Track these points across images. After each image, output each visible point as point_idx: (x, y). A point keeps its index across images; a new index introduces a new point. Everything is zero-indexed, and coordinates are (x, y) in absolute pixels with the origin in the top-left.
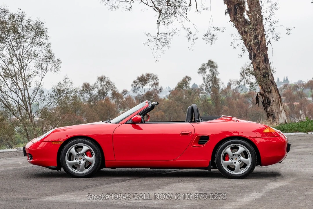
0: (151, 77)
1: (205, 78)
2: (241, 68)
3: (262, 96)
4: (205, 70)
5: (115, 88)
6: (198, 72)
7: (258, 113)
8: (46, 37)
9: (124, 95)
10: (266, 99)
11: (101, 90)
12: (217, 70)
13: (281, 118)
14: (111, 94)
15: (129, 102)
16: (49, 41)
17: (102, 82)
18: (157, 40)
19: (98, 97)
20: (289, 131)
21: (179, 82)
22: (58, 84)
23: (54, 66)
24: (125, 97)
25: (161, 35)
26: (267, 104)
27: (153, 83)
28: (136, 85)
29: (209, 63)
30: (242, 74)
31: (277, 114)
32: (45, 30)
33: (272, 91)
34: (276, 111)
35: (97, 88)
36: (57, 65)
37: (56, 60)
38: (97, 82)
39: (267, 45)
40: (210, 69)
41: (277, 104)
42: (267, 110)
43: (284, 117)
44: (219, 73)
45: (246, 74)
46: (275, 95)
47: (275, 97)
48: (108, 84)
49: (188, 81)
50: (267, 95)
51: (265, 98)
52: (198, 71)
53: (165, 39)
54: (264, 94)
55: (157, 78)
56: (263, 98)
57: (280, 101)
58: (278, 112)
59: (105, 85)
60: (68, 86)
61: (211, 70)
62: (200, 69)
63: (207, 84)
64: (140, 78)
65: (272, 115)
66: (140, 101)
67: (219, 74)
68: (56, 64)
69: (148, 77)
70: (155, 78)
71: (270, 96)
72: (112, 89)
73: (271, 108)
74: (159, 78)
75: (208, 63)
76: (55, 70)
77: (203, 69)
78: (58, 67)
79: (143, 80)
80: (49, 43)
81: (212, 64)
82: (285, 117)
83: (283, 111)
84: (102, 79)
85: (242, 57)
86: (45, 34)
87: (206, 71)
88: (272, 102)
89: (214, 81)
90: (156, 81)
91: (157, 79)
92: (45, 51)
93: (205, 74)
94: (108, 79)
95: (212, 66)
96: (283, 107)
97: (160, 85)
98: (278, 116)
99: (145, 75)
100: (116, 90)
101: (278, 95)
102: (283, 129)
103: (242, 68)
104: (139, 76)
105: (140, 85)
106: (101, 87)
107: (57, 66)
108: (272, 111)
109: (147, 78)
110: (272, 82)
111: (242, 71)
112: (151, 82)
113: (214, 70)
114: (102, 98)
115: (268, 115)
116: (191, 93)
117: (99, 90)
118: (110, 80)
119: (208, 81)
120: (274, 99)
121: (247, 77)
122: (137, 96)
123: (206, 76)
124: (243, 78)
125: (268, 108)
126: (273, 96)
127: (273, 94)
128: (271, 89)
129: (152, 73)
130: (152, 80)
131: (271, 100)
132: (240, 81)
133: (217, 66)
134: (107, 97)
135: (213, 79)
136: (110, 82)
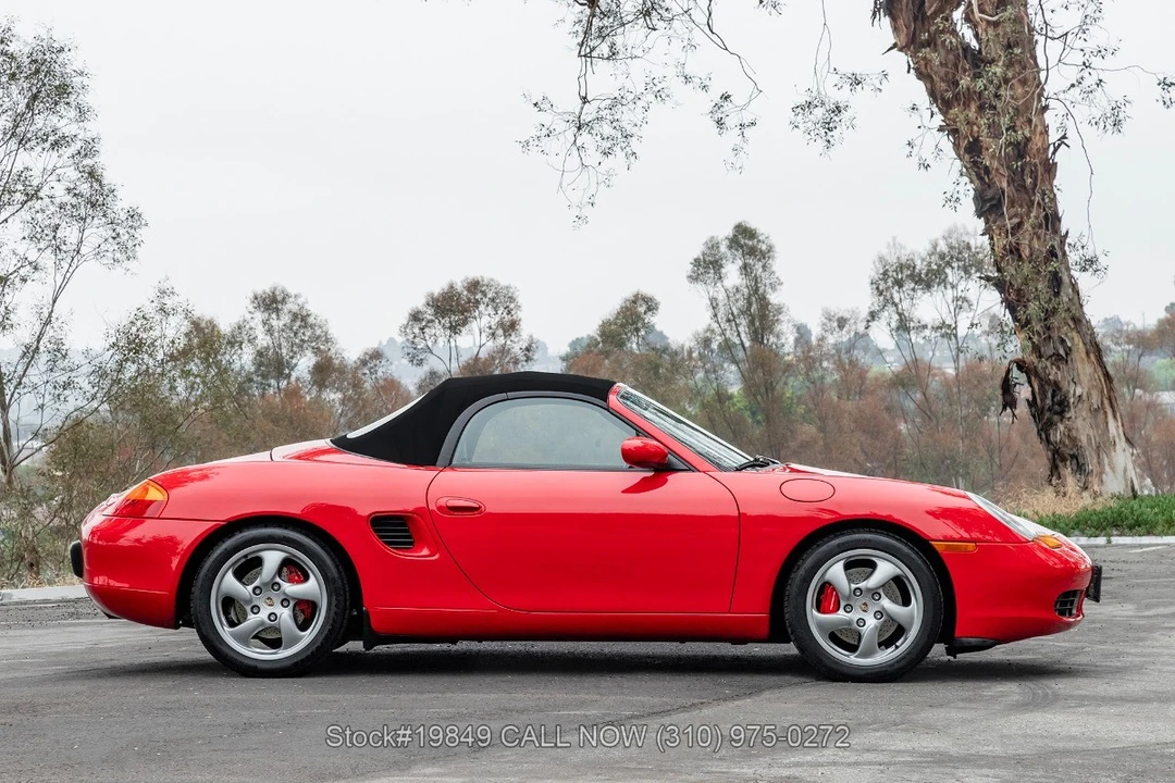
0: (485, 295)
1: (721, 304)
2: (876, 259)
3: (1029, 379)
4: (721, 266)
5: (327, 341)
6: (690, 277)
7: (947, 454)
8: (79, 108)
9: (366, 371)
10: (1047, 387)
11: (267, 348)
12: (774, 269)
13: (1114, 471)
14: (311, 370)
16: (92, 128)
17: (274, 316)
18: (579, 128)
19: (255, 378)
21: (604, 318)
22: (132, 318)
23: (114, 238)
24: (371, 382)
25: (595, 104)
26: (1050, 410)
27: (495, 320)
28: (422, 329)
29: (735, 236)
30: (881, 288)
31: (1095, 456)
32: (77, 80)
33: (1075, 355)
34: (1090, 444)
35: (250, 341)
36: (127, 236)
37: (122, 214)
38: (248, 316)
39: (1054, 153)
40: (740, 263)
41: (1095, 412)
42: (1052, 438)
43: (1125, 470)
44: (782, 279)
45: (896, 288)
46: (1084, 369)
47: (1085, 379)
48: (298, 323)
49: (645, 313)
50: (1053, 373)
51: (1041, 387)
52: (689, 273)
53: (614, 124)
54: (1039, 369)
55: (512, 299)
56: (1031, 386)
57: (1110, 399)
58: (1098, 447)
59: (283, 330)
60: (173, 324)
61: (745, 267)
62: (697, 260)
63: (725, 325)
64: (438, 300)
65: (1074, 457)
67: (780, 283)
68: (120, 230)
69: (475, 294)
70: (504, 300)
71: (1062, 377)
72: (318, 348)
73: (1070, 430)
74: (521, 300)
75: (731, 235)
76: (118, 255)
77: (711, 263)
78: (130, 244)
79: (452, 307)
80: (89, 136)
81: (750, 243)
82: (1131, 467)
83: (1121, 444)
84: (270, 303)
86: (72, 97)
87: (723, 271)
88: (1072, 400)
89: (760, 314)
90: (509, 313)
91: (512, 306)
92: (73, 174)
93: (719, 284)
94: (300, 301)
95: (752, 252)
96: (1123, 424)
97: (527, 330)
98: (1099, 463)
99: (459, 287)
100: (333, 351)
101: (1100, 373)
103: (881, 259)
104: (437, 291)
105: (438, 330)
106: (268, 338)
107: (124, 238)
108: (1074, 440)
109: (469, 301)
110: (1078, 321)
111: (881, 271)
112: (485, 318)
113: (761, 270)
114: (269, 385)
115: (1054, 460)
116: (657, 367)
117: (258, 351)
118: (307, 307)
119: (733, 314)
120: (1083, 388)
121: (903, 297)
122: (423, 377)
123: (725, 295)
124: (882, 303)
125: (1056, 429)
126: (1078, 375)
127: (1080, 366)
128: (1069, 345)
129: (492, 280)
130: (490, 307)
131: (1069, 392)
132: (873, 316)
133: (770, 249)
134: (293, 379)
135: (754, 306)
136: (309, 315)
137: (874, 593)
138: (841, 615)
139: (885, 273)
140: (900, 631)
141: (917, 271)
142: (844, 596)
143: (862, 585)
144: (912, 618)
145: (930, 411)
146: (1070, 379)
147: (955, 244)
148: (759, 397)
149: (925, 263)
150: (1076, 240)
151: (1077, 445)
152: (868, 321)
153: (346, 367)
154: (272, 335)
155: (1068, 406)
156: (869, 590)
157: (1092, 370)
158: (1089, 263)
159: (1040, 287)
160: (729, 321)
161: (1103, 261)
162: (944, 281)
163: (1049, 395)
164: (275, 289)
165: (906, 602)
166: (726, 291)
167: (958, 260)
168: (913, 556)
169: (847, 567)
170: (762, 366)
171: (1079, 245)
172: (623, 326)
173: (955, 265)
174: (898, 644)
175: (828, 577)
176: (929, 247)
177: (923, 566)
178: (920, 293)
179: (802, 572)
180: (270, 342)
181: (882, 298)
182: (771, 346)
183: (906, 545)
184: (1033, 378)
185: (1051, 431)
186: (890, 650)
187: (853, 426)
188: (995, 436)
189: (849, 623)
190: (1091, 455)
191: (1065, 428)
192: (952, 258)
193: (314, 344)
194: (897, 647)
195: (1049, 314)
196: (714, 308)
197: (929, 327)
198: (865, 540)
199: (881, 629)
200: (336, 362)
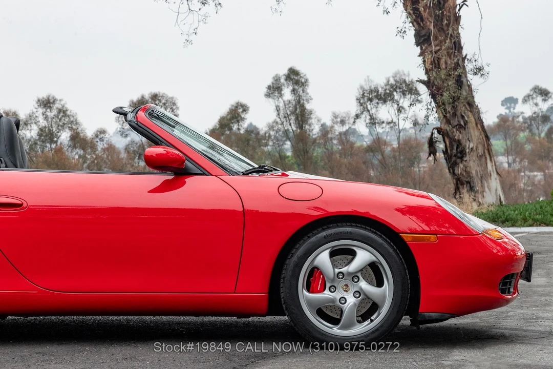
0: (160, 101)
1: (281, 109)
2: (359, 87)
3: (444, 138)
4: (281, 90)
5: (77, 124)
6: (266, 95)
9: (99, 140)
10: (454, 143)
11: (45, 127)
12: (308, 91)
13: (490, 191)
14: (68, 139)
15: (110, 158)
17: (48, 110)
19: (39, 143)
20: (519, 223)
21: (221, 115)
24: (100, 146)
26: (455, 156)
29: (288, 74)
30: (361, 102)
31: (480, 182)
33: (469, 125)
34: (477, 175)
35: (35, 123)
38: (35, 110)
39: (459, 10)
40: (291, 88)
41: (480, 157)
42: (456, 172)
43: (496, 190)
44: (312, 97)
45: (369, 102)
46: (475, 133)
47: (475, 139)
48: (62, 114)
49: (242, 112)
50: (457, 135)
51: (451, 143)
52: (266, 93)
54: (450, 133)
55: (174, 104)
56: (445, 142)
57: (488, 150)
58: (482, 177)
59: (53, 118)
61: (294, 91)
62: (269, 86)
64: (135, 103)
65: (468, 182)
66: (135, 154)
67: (311, 99)
69: (155, 100)
70: (170, 104)
71: (463, 137)
72: (72, 128)
73: (466, 167)
74: (179, 105)
77: (276, 88)
81: (296, 78)
82: (499, 188)
83: (494, 175)
84: (47, 103)
85: (404, 35)
87: (283, 92)
88: (467, 151)
89: (301, 114)
90: (173, 111)
91: (174, 107)
93: (280, 99)
94: (62, 103)
95: (297, 83)
96: (495, 165)
98: (482, 186)
99: (147, 96)
100: (80, 129)
101: (483, 136)
102: (506, 218)
103: (362, 87)
104: (135, 100)
106: (45, 122)
108: (468, 173)
110: (471, 105)
111: (362, 93)
113: (300, 90)
114: (46, 147)
115: (457, 184)
116: (248, 141)
117: (40, 129)
118: (66, 106)
119: (287, 114)
120: (474, 144)
121: (372, 107)
122: (128, 143)
123: (283, 104)
124: (362, 110)
125: (458, 167)
126: (471, 136)
127: (472, 131)
128: (466, 119)
129: (164, 94)
130: (163, 108)
131: (466, 146)
132: (357, 116)
133: (307, 81)
134: (59, 143)
135: (298, 110)
136: (67, 110)
137: (354, 276)
138: (327, 294)
139: (363, 94)
140: (374, 307)
141: (379, 93)
142: (329, 279)
143: (344, 270)
144: (384, 297)
145: (386, 164)
146: (467, 138)
147: (398, 80)
148: (301, 157)
149: (383, 90)
150: (472, 57)
151: (470, 176)
152: (355, 119)
153: (87, 137)
154: (47, 120)
155: (465, 154)
156: (349, 274)
157: (479, 134)
158: (478, 70)
159: (450, 83)
160: (285, 117)
161: (486, 69)
162: (393, 99)
163: (455, 148)
164: (49, 96)
165: (380, 284)
166: (284, 102)
167: (400, 88)
168: (386, 246)
169: (332, 254)
170: (302, 140)
171: (473, 60)
172: (230, 120)
173: (398, 90)
174: (372, 318)
175: (316, 263)
176: (385, 81)
177: (394, 254)
178: (380, 105)
179: (295, 258)
180: (47, 124)
181: (362, 107)
182: (306, 130)
183: (381, 237)
184: (446, 138)
185: (456, 168)
186: (366, 323)
187: (346, 171)
188: (417, 177)
189: (333, 301)
190: (477, 182)
191: (464, 166)
192: (397, 87)
193: (70, 125)
194: (372, 321)
195: (455, 99)
196: (278, 111)
197: (385, 122)
198: (347, 233)
199: (359, 306)
200: (81, 135)
